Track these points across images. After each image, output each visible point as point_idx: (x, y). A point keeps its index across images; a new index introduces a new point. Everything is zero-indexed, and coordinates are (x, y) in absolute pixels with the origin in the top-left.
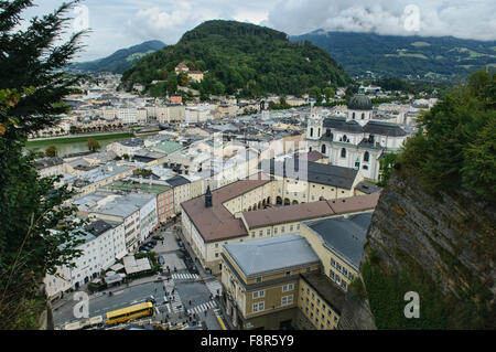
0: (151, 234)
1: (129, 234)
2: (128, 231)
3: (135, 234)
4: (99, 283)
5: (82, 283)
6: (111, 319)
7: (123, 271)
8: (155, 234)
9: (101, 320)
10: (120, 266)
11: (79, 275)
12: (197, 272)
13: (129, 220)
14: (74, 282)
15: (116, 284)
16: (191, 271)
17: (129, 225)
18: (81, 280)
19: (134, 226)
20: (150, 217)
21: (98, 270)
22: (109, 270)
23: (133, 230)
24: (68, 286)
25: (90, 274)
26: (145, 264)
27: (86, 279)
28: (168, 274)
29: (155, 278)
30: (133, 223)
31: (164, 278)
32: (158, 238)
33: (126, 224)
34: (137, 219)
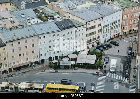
0: (111, 39)
1: (90, 34)
2: (89, 32)
3: (95, 36)
4: (55, 63)
5: (47, 61)
6: (48, 88)
7: (75, 60)
8: (115, 40)
9: (42, 87)
10: (75, 56)
11: (45, 55)
12: (128, 77)
13: (92, 24)
14: (41, 58)
15: (66, 67)
16: (124, 75)
17: (91, 28)
18: (46, 58)
19: (96, 29)
20: (113, 26)
21: (59, 55)
22: (67, 57)
23: (94, 33)
24: (36, 60)
25: (53, 56)
26: (92, 59)
27: (50, 59)
28: (105, 72)
29: (94, 71)
30: (95, 27)
31: (101, 73)
32: (114, 43)
33: (88, 26)
34: (100, 25)
